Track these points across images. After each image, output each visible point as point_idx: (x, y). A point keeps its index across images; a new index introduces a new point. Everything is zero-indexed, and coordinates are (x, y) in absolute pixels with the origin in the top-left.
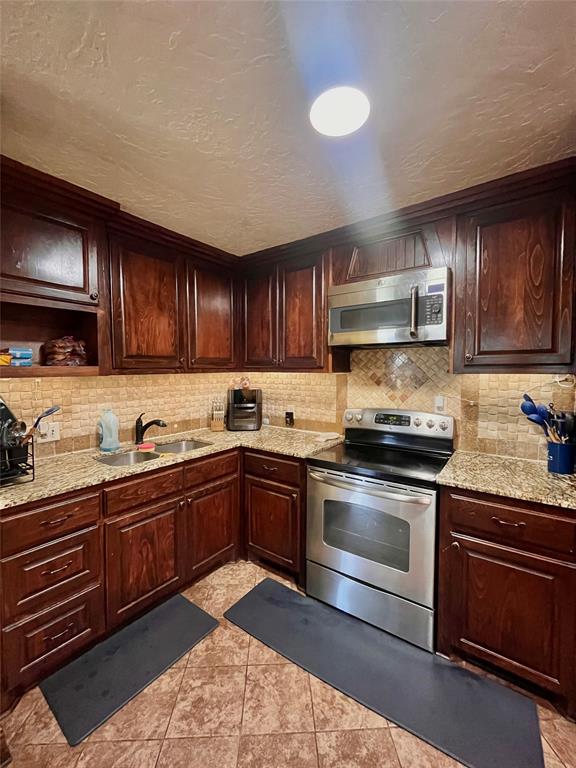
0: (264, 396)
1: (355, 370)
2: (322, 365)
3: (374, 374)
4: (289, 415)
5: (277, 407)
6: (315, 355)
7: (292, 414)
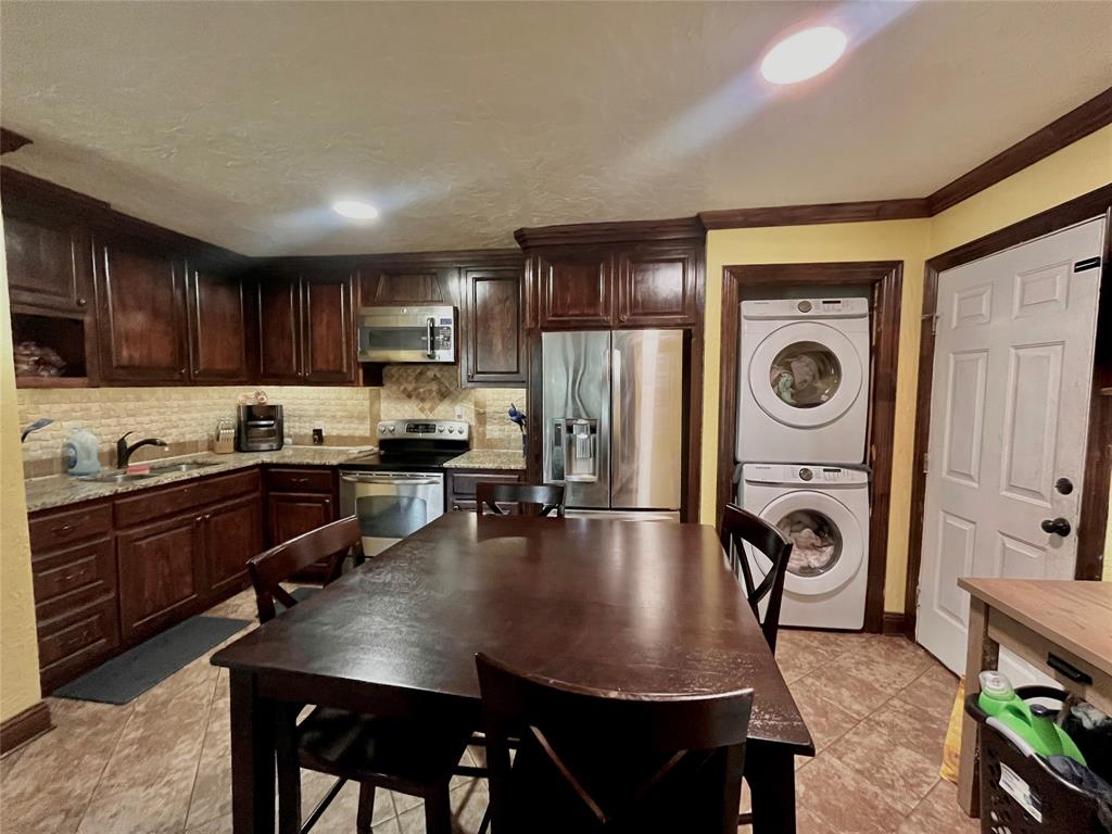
0: (285, 413)
1: (388, 385)
2: (353, 378)
3: (405, 389)
4: (318, 432)
5: (302, 425)
6: (345, 370)
7: (320, 431)
